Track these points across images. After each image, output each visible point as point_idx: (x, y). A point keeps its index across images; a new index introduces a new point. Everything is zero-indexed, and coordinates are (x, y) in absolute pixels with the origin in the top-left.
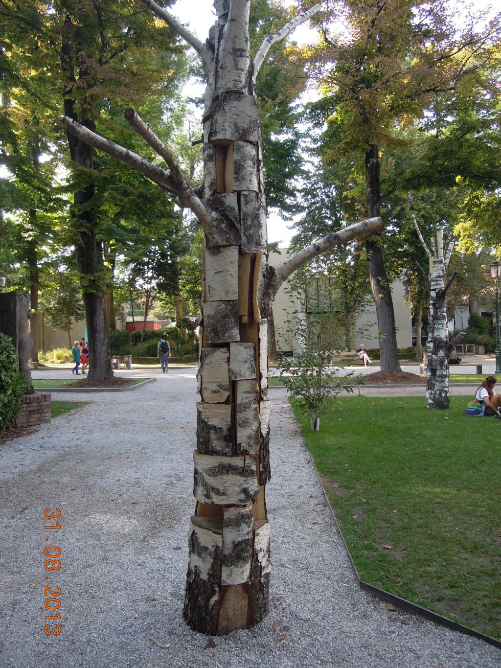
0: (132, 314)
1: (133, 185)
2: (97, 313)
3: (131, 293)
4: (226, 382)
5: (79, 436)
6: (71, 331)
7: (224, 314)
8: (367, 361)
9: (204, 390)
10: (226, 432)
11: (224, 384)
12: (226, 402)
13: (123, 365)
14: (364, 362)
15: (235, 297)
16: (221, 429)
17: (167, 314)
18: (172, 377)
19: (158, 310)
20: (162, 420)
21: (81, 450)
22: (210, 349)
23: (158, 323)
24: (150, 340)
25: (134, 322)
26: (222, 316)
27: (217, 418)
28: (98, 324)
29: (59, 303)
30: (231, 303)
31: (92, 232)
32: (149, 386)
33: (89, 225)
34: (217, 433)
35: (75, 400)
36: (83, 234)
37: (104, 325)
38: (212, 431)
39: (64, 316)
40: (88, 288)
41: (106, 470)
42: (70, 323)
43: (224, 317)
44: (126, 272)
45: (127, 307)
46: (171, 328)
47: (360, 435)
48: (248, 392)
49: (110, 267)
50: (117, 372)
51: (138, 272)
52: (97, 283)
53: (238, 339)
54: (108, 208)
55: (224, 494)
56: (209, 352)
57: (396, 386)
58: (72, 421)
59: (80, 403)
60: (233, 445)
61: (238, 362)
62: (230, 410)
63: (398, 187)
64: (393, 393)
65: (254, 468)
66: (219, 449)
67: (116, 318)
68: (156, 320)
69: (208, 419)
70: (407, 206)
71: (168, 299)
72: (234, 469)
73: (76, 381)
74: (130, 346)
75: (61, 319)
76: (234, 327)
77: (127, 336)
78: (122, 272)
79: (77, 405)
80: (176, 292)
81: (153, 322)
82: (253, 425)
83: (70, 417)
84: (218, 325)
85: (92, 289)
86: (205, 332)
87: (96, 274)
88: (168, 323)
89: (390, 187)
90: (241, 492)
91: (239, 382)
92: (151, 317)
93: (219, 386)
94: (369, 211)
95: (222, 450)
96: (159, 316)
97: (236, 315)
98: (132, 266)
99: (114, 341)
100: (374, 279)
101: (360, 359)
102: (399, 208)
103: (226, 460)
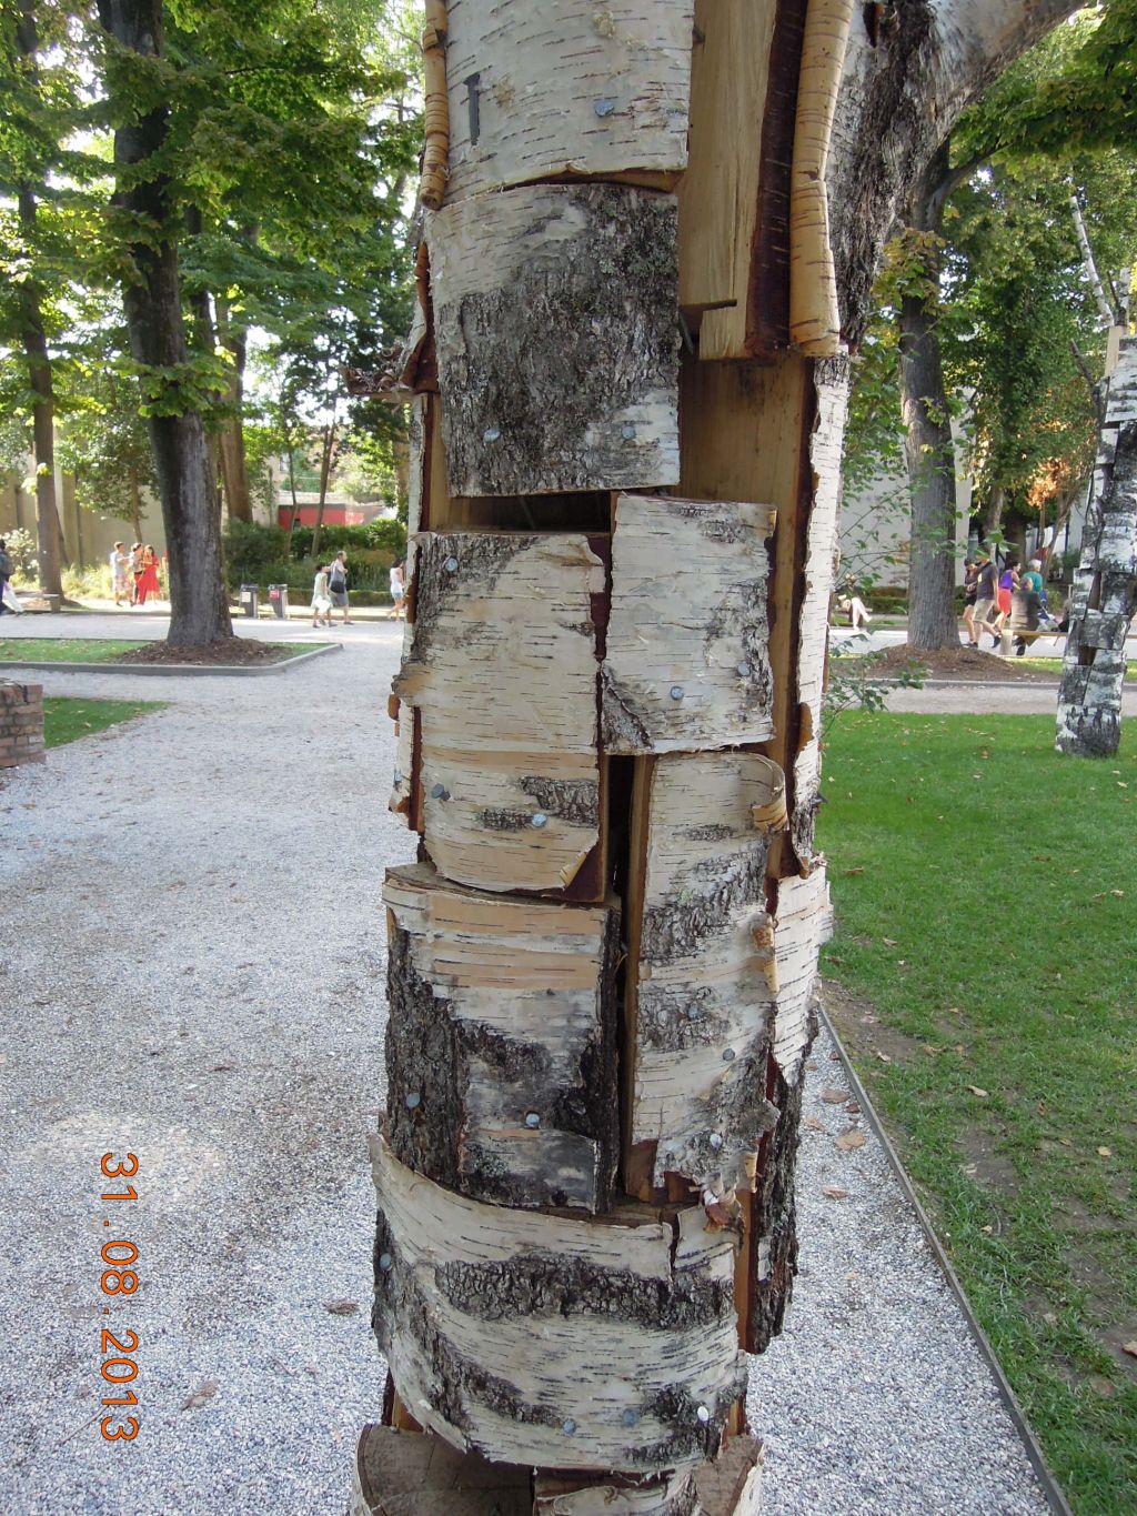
0: (292, 486)
1: (274, 116)
2: (188, 472)
3: (287, 431)
4: (580, 770)
5: (111, 806)
6: (142, 522)
7: (579, 284)
8: (861, 617)
9: (431, 804)
10: (562, 1074)
11: (562, 773)
12: (576, 894)
13: (268, 609)
14: (851, 620)
15: (663, 149)
16: (531, 1052)
17: (376, 490)
18: (385, 642)
19: (355, 477)
20: (347, 763)
21: (106, 853)
22: (474, 537)
23: (356, 510)
24: (333, 550)
25: (295, 507)
26: (565, 298)
27: (509, 983)
28: (190, 501)
29: (109, 451)
30: (634, 200)
31: (164, 246)
32: (323, 663)
33: (154, 225)
34: (511, 1079)
35: (129, 697)
36: (140, 251)
37: (205, 506)
38: (478, 1064)
39: (124, 484)
40: (161, 404)
41: (162, 929)
42: (140, 503)
43: (579, 307)
44: (274, 377)
45: (278, 468)
46: (385, 523)
47: (898, 831)
48: (719, 832)
49: (230, 360)
50: (242, 627)
51: (303, 377)
52: (184, 391)
53: (670, 474)
54: (207, 180)
55: (539, 1415)
56: (466, 561)
57: (948, 684)
58: (105, 756)
59: (142, 704)
60: (605, 1151)
61: (664, 630)
62: (595, 945)
63: (1002, 142)
64: (945, 703)
65: (723, 1268)
66: (517, 1167)
67: (253, 494)
68: (351, 502)
69: (454, 984)
70: (998, 216)
71: (377, 449)
72: (607, 1291)
73: (143, 645)
74: (285, 563)
75: (118, 491)
76: (646, 385)
77: (278, 538)
78: (263, 378)
79: (128, 711)
80: (399, 433)
81: (342, 507)
82: (734, 1032)
83: (103, 746)
84: (535, 367)
85: (171, 406)
86: (443, 425)
87: (179, 365)
88: (379, 511)
89: (979, 140)
90: (643, 1410)
91: (663, 769)
92: (337, 495)
93: (525, 784)
94: (914, 211)
95: (542, 1174)
96: (360, 496)
97: (660, 299)
98: (287, 360)
99: (246, 550)
100: (912, 404)
101: (845, 612)
102: (976, 220)
103: (561, 1238)
